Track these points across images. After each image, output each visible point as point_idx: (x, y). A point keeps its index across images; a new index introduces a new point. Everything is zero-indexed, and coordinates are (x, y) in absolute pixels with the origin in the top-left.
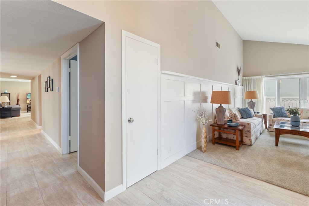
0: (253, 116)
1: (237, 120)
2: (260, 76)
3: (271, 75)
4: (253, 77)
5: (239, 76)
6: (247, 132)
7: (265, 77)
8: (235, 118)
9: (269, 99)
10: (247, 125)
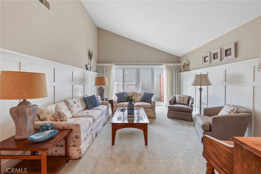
0: (100, 104)
1: (63, 120)
2: (111, 64)
3: (118, 63)
4: (105, 65)
5: (91, 60)
6: (75, 139)
7: (115, 65)
8: (60, 118)
9: (118, 84)
10: (74, 128)
